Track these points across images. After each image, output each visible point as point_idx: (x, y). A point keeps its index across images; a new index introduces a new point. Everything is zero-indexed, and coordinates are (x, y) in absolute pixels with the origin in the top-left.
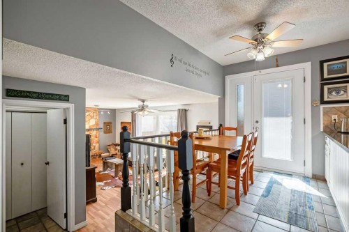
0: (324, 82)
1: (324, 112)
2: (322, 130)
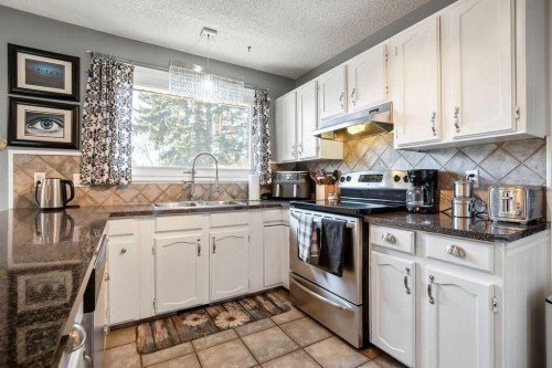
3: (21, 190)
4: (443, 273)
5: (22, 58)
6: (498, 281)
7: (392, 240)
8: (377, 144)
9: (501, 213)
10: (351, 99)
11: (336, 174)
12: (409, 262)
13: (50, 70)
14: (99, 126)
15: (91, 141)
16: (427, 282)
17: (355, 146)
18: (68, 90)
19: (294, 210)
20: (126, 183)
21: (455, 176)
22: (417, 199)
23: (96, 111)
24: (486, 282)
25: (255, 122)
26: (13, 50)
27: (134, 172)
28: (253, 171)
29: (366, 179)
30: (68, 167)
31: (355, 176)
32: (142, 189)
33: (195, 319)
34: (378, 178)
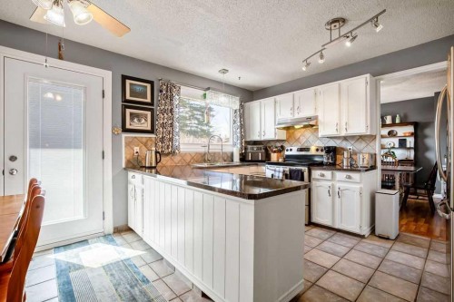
0: (127, 104)
1: (126, 143)
2: (124, 166)
3: (128, 157)
4: (343, 185)
5: (128, 82)
6: (362, 185)
7: (323, 175)
8: (306, 133)
9: (361, 163)
10: (296, 111)
11: (282, 147)
12: (330, 184)
13: (141, 88)
14: (166, 120)
15: (161, 129)
16: (337, 190)
17: (293, 133)
18: (149, 100)
19: (268, 166)
20: (177, 152)
21: (343, 149)
22: (328, 159)
23: (163, 112)
24: (358, 186)
25: (235, 117)
26: (124, 78)
27: (181, 147)
28: (234, 145)
29: (301, 150)
30: (149, 143)
31: (295, 149)
32: (183, 156)
34: (308, 149)
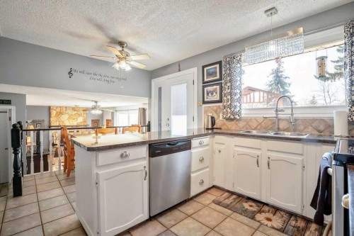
0: (205, 84)
1: (204, 111)
5: (205, 69)
13: (213, 71)
18: (218, 77)
20: (238, 118)
30: (219, 110)
33: (251, 206)
